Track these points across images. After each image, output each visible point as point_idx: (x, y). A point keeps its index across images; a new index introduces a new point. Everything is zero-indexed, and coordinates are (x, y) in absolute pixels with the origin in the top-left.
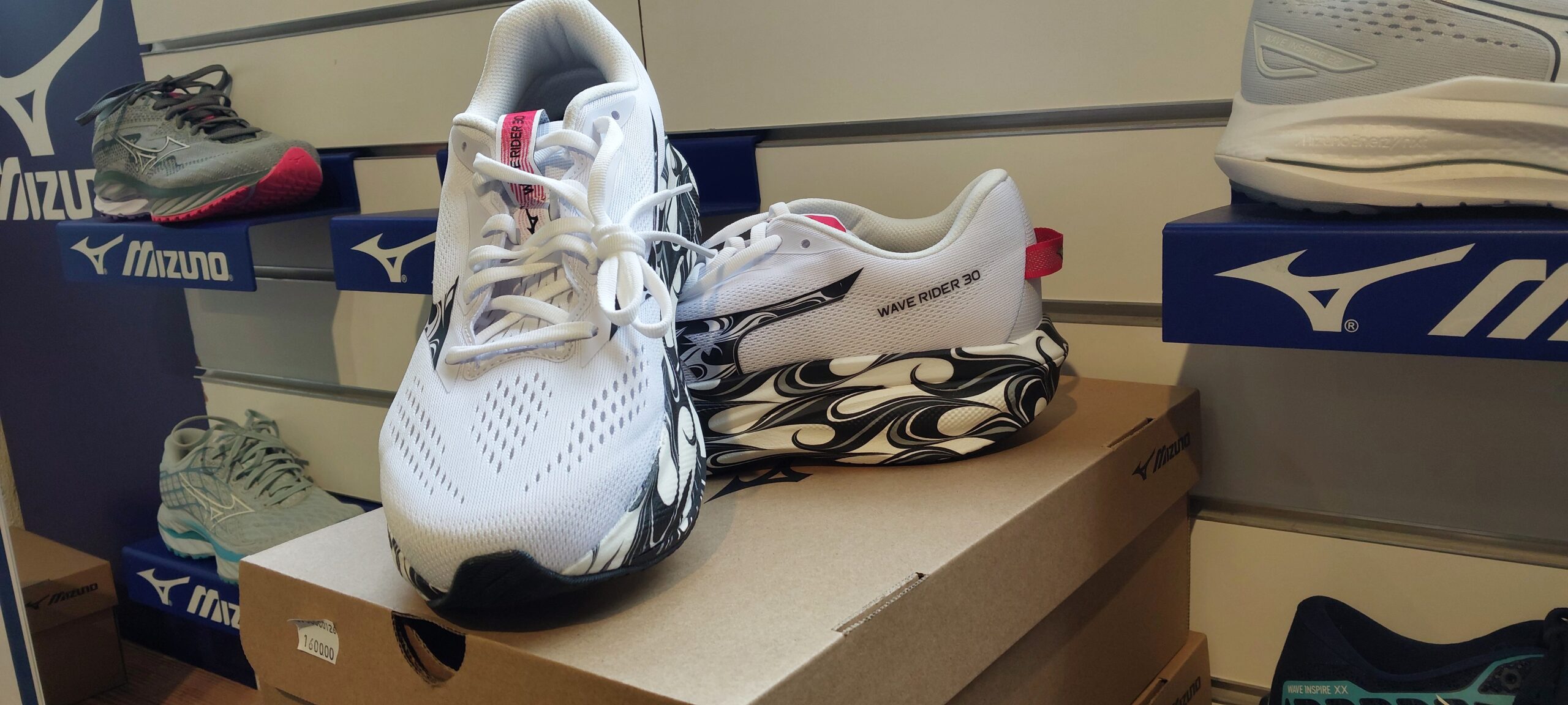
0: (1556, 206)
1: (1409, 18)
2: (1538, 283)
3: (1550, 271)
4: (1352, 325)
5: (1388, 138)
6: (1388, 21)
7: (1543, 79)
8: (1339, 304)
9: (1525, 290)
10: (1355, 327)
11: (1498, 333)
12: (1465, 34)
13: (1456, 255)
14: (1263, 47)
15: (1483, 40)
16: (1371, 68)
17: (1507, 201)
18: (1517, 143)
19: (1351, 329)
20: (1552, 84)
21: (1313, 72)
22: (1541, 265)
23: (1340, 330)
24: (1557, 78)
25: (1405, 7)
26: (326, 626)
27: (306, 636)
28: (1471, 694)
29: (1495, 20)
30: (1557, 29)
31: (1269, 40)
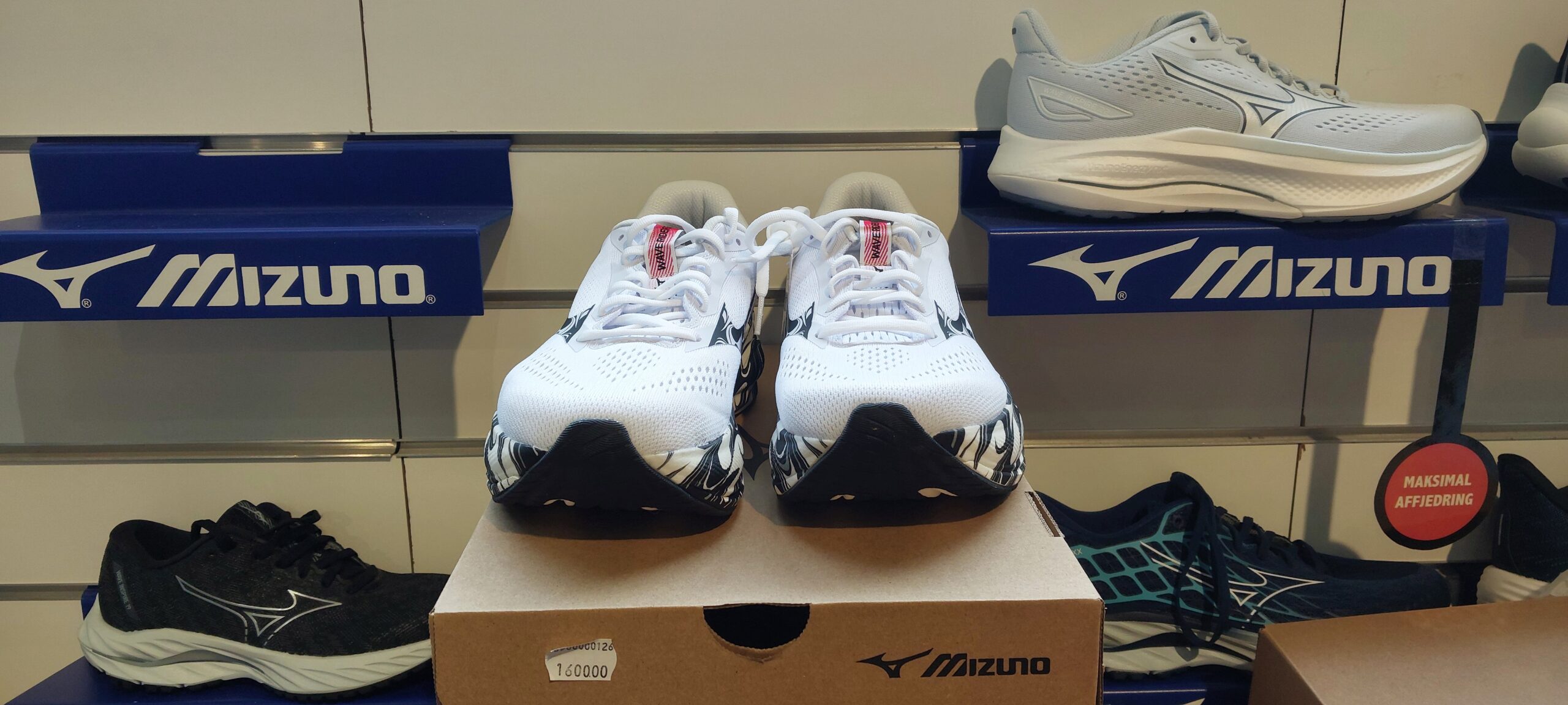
0: (1241, 212)
1: (1155, 85)
2: (1234, 262)
3: (1240, 254)
4: (1123, 295)
5: (1145, 166)
6: (1141, 86)
7: (1236, 131)
8: (1114, 281)
9: (1227, 266)
10: (1124, 296)
11: (1211, 295)
12: (1189, 99)
13: (1188, 245)
14: (1042, 97)
15: (1201, 104)
16: (1129, 117)
17: (1211, 209)
18: (1217, 171)
19: (1122, 298)
20: (1241, 135)
21: (1089, 118)
22: (1236, 249)
23: (1114, 299)
24: (1245, 132)
25: (1150, 77)
26: (597, 646)
27: (560, 665)
28: (1159, 537)
29: (1206, 91)
30: (1242, 100)
31: (1048, 92)
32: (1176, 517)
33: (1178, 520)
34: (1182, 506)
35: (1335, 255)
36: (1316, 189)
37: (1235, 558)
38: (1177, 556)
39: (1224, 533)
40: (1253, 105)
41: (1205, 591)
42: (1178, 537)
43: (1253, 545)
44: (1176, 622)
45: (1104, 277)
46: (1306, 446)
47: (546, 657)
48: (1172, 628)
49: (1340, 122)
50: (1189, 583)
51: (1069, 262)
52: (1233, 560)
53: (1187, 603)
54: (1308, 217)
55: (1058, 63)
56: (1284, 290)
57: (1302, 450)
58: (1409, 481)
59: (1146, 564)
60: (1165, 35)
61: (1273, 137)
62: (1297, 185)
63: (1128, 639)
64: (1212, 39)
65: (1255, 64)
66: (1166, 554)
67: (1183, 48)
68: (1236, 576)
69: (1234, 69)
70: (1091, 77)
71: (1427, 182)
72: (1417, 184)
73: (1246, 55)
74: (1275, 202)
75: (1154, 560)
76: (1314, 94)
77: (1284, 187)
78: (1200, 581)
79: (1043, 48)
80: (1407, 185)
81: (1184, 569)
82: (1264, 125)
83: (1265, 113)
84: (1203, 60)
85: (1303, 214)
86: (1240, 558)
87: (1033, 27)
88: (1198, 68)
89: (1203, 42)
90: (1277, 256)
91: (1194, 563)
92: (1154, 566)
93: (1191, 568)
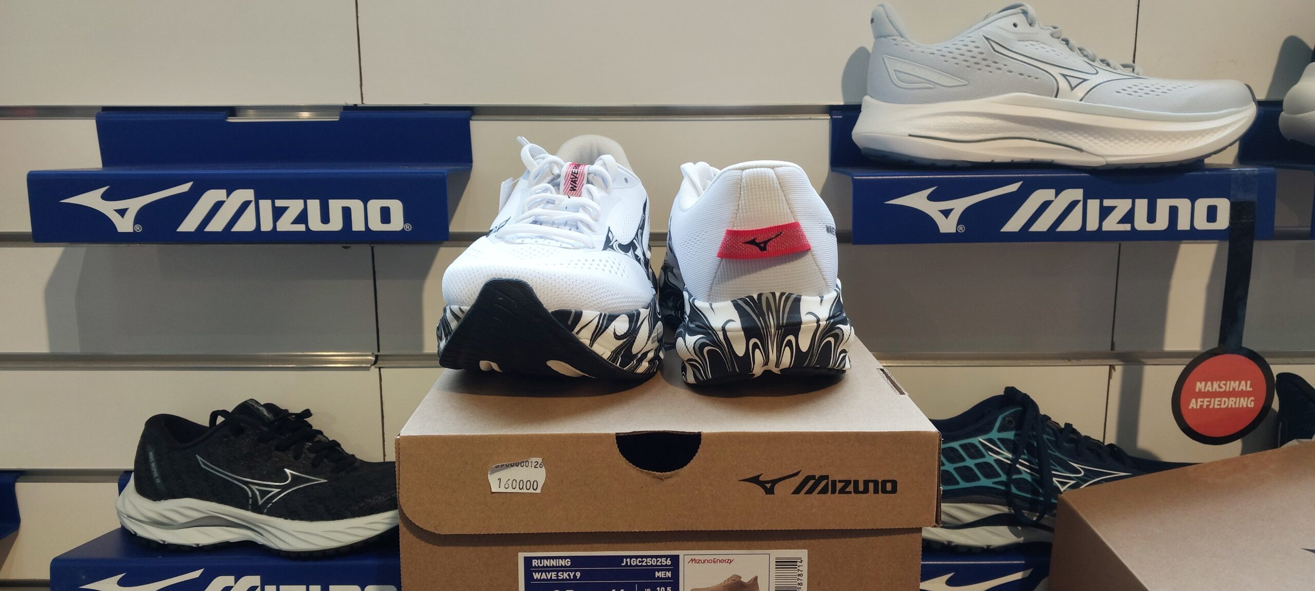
0: (1056, 162)
1: (985, 60)
2: (1051, 202)
3: (1057, 195)
4: (962, 229)
5: (978, 124)
6: (974, 60)
7: (1051, 96)
8: (955, 216)
9: (1046, 205)
11: (1033, 229)
12: (1013, 70)
13: (1013, 188)
14: (895, 71)
15: (1022, 74)
16: (965, 85)
17: (1032, 159)
18: (1037, 129)
19: (961, 231)
20: (1055, 99)
21: (932, 86)
22: (1053, 191)
23: (955, 232)
24: (1058, 97)
25: (982, 53)
26: (530, 464)
27: (500, 479)
28: (994, 434)
29: (1026, 65)
30: (1055, 71)
31: (900, 66)
32: (1007, 419)
33: (1010, 422)
34: (1013, 410)
35: (1134, 196)
36: (1117, 141)
37: (1057, 454)
38: (1009, 451)
39: (1048, 434)
40: (1064, 76)
41: (1033, 479)
42: (1010, 435)
43: (1072, 445)
44: (1009, 504)
45: (946, 213)
46: (1116, 367)
47: (489, 472)
48: (1005, 510)
49: (1135, 89)
50: (1019, 472)
51: (918, 201)
52: (1055, 456)
53: (1018, 488)
54: (1110, 163)
55: (908, 44)
56: (1092, 226)
57: (1113, 371)
58: (1200, 386)
59: (983, 456)
60: (993, 21)
61: (1081, 100)
62: (1101, 139)
63: (969, 519)
64: (1030, 25)
65: (1066, 45)
66: (999, 448)
67: (1006, 31)
68: (1058, 468)
69: (1048, 48)
70: (934, 54)
71: (1207, 136)
72: (1199, 137)
73: (1059, 38)
74: (1084, 153)
75: (990, 453)
76: (1114, 69)
77: (1090, 140)
78: (1028, 471)
79: (895, 32)
80: (1191, 138)
81: (1015, 461)
82: (1074, 91)
83: (1074, 82)
84: (1024, 41)
85: (1106, 162)
86: (1062, 454)
87: (887, 17)
88: (1020, 47)
89: (1023, 27)
90: (1086, 197)
91: (1023, 456)
92: (991, 458)
93: (1020, 460)
